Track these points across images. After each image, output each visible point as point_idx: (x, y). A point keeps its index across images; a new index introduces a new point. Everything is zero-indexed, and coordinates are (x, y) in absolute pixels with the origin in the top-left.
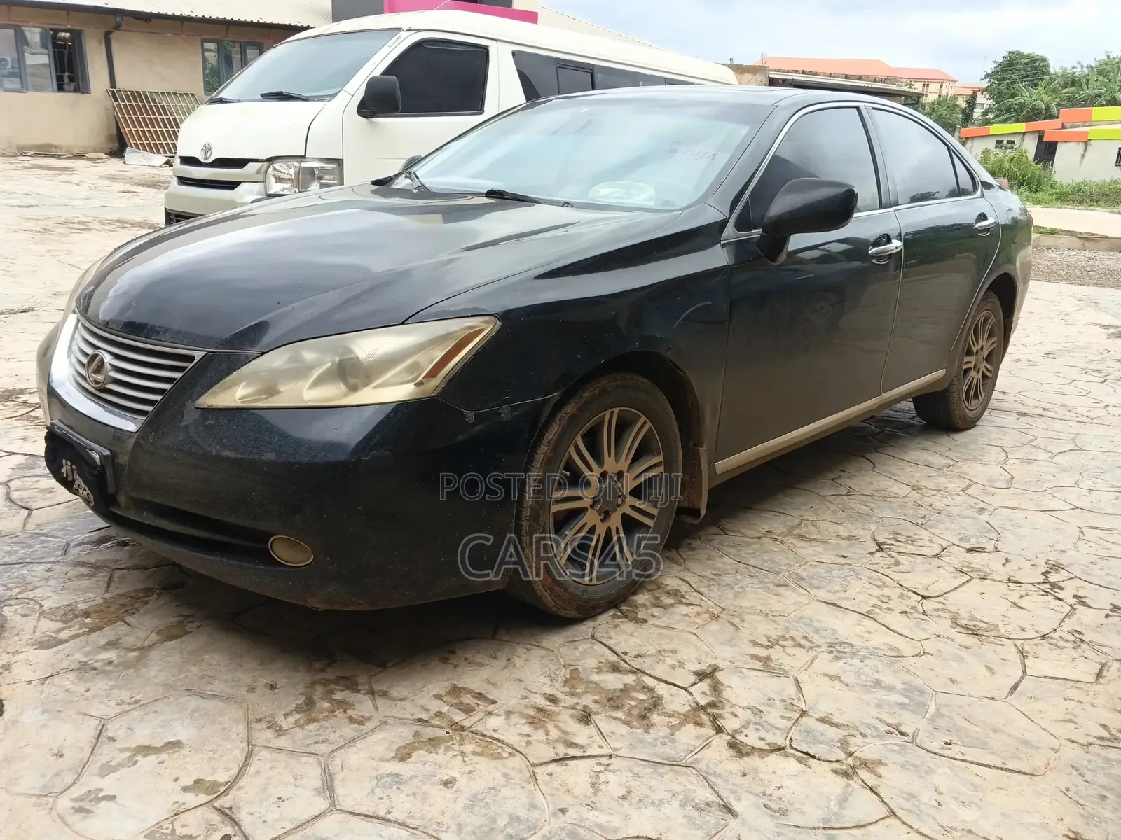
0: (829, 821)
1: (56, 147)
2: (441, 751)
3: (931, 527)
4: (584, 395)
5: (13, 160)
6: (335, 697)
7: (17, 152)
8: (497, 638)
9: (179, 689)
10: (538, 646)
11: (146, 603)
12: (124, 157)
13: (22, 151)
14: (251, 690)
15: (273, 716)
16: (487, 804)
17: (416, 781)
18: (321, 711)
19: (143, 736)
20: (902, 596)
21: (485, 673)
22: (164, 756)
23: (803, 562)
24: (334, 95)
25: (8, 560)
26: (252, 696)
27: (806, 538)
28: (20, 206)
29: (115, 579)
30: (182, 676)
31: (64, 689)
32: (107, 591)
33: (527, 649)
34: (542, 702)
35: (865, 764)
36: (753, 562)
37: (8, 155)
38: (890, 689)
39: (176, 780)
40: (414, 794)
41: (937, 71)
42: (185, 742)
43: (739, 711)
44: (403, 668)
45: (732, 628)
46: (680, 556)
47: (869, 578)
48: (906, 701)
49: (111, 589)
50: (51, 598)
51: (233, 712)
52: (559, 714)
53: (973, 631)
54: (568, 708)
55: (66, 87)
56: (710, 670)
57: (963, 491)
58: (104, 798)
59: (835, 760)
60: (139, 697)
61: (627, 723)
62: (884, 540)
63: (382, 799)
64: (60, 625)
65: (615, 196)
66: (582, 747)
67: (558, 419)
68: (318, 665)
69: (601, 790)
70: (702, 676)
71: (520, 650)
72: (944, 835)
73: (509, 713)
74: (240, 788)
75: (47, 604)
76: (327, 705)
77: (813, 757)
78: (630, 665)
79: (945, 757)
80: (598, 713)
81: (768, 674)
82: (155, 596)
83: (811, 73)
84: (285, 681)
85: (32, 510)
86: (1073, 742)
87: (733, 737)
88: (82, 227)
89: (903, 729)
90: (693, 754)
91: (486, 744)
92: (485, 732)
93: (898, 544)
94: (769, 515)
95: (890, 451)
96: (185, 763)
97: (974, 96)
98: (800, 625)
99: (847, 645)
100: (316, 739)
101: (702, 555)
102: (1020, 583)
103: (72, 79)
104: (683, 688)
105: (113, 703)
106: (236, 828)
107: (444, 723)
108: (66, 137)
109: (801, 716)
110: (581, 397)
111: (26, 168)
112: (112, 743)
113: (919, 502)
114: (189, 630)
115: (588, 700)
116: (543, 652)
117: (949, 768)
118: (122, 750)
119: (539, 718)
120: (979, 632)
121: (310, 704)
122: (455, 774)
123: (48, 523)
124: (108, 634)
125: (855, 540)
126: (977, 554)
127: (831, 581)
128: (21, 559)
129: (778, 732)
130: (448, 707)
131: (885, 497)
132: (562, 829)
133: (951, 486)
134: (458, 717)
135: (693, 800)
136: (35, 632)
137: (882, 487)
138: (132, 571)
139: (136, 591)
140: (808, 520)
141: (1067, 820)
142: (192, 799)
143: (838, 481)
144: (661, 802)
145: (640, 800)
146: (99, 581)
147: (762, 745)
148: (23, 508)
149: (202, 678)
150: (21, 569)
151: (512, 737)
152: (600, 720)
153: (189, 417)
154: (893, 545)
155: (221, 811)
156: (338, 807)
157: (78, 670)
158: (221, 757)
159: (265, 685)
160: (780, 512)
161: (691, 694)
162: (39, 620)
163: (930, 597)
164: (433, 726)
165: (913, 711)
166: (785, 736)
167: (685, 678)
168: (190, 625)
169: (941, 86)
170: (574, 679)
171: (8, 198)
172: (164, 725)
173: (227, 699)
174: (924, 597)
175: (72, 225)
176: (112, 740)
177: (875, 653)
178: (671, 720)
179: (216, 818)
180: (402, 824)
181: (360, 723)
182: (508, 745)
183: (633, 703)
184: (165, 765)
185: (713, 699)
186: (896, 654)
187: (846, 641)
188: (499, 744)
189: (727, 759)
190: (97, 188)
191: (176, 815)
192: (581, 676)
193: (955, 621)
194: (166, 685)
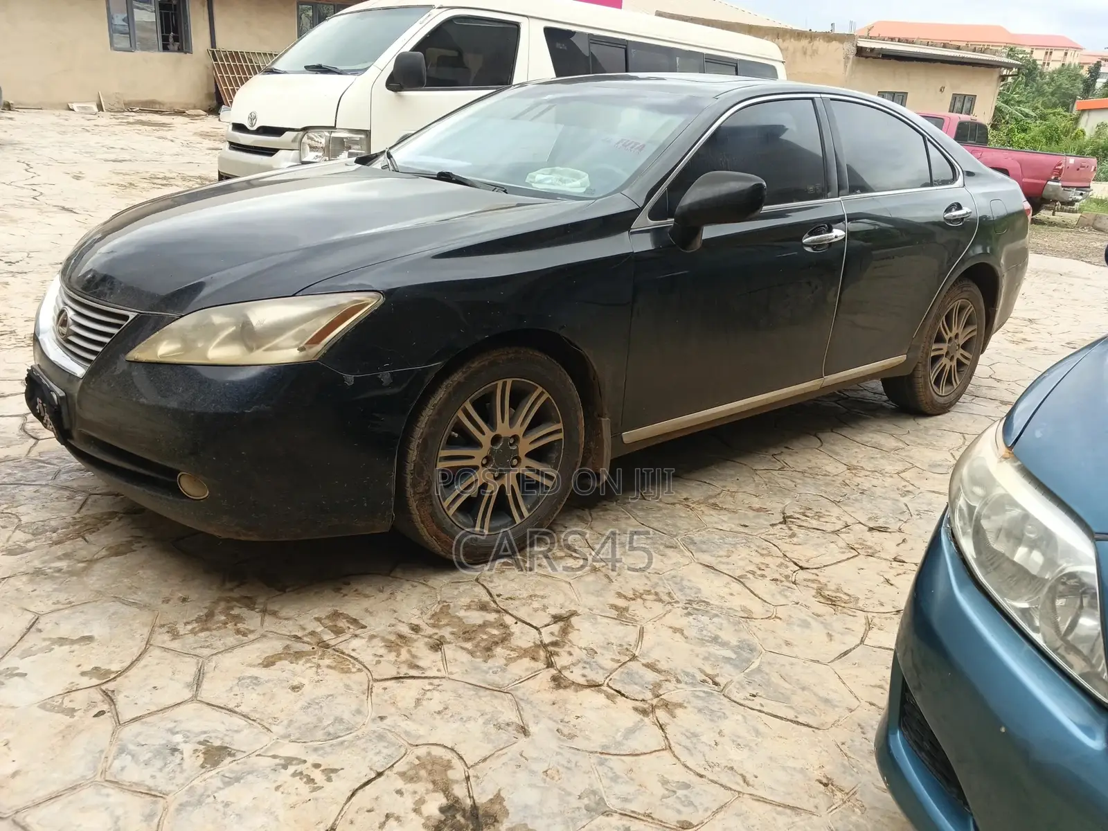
0: (608, 747)
1: (160, 103)
2: (301, 662)
3: (846, 505)
4: (473, 366)
5: (119, 115)
6: (232, 612)
7: (124, 107)
8: (392, 575)
9: (108, 595)
10: (424, 584)
11: (108, 524)
12: (219, 114)
13: (129, 107)
14: (166, 601)
15: (176, 623)
16: (321, 707)
17: (270, 684)
18: (218, 622)
19: (65, 630)
20: (781, 565)
21: (366, 603)
22: (76, 647)
23: (701, 527)
24: (366, 69)
25: (6, 480)
26: (165, 606)
27: (718, 506)
28: (114, 161)
29: (89, 502)
30: (113, 586)
31: (15, 588)
32: (78, 512)
33: (413, 586)
34: (405, 630)
35: (666, 705)
36: (655, 525)
37: (116, 110)
38: (725, 644)
39: (79, 666)
40: (264, 694)
41: (1063, 38)
42: (96, 637)
43: (576, 651)
44: (298, 593)
45: (607, 580)
46: (591, 515)
47: (758, 547)
48: (734, 656)
49: (83, 510)
50: (29, 513)
51: (146, 617)
52: (416, 641)
53: (832, 602)
54: (426, 637)
55: (171, 47)
56: (568, 614)
57: (898, 473)
58: (17, 675)
59: (641, 699)
60: (72, 600)
61: (472, 653)
62: (792, 514)
63: (237, 695)
64: (30, 537)
65: (548, 182)
66: (423, 669)
67: (444, 386)
68: (228, 585)
69: (422, 705)
70: (557, 619)
71: (407, 586)
72: (705, 768)
73: (372, 637)
74: (126, 677)
75: (24, 519)
76: (223, 618)
77: (623, 695)
78: (498, 606)
79: (744, 706)
80: (449, 643)
81: (619, 622)
82: (117, 519)
83: (907, 41)
84: (197, 596)
85: (38, 440)
86: (872, 704)
87: (560, 672)
88: (165, 182)
89: (717, 679)
90: (517, 682)
91: (341, 660)
92: (344, 651)
93: (804, 518)
94: (694, 484)
95: (846, 432)
96: (91, 654)
97: (1098, 65)
98: (670, 582)
99: (703, 604)
100: (203, 644)
101: (610, 516)
102: (904, 562)
103: (176, 39)
104: (536, 628)
105: (50, 602)
106: (113, 707)
107: (313, 640)
108: (169, 94)
109: (630, 660)
110: (470, 367)
111: (129, 123)
112: (39, 634)
113: (847, 482)
114: (134, 549)
115: (446, 632)
116: (426, 590)
117: (742, 715)
118: (44, 640)
119: (397, 642)
120: (838, 603)
121: (210, 615)
122: (305, 681)
123: (48, 452)
124: (68, 546)
125: (764, 512)
126: (878, 533)
127: (719, 546)
128: (17, 480)
129: (601, 672)
130: (323, 628)
131: (817, 474)
132: (374, 732)
133: (889, 468)
134: (328, 637)
135: (496, 720)
136: (8, 541)
137: (820, 465)
138: (104, 497)
139: (103, 514)
140: (729, 491)
141: (828, 768)
142: (85, 681)
143: (777, 457)
144: (469, 719)
145: (452, 716)
146: (74, 503)
147: (582, 681)
148: (32, 437)
149: (130, 588)
150: (14, 488)
151: (367, 657)
152: (449, 650)
153: (121, 367)
154: (798, 518)
155: (105, 693)
156: (199, 698)
157: (31, 574)
158: (122, 651)
159: (179, 599)
160: (705, 482)
161: (540, 633)
162: (14, 532)
163: (807, 568)
164: (304, 642)
165: (736, 666)
166: (606, 675)
167: (541, 619)
168: (136, 545)
169: (1066, 54)
170: (443, 613)
171: (106, 153)
172: (85, 624)
173: (143, 607)
174: (802, 568)
175: (156, 181)
176: (40, 631)
177: (728, 613)
178: (512, 653)
179: (98, 697)
180: (245, 716)
181: (245, 635)
182: (361, 663)
183: (485, 637)
184: (74, 654)
185: (558, 639)
186: (746, 616)
187: (705, 600)
188: (352, 661)
189: (545, 690)
190: (188, 145)
191: (69, 692)
192: (450, 611)
193: (819, 592)
194: (98, 592)
